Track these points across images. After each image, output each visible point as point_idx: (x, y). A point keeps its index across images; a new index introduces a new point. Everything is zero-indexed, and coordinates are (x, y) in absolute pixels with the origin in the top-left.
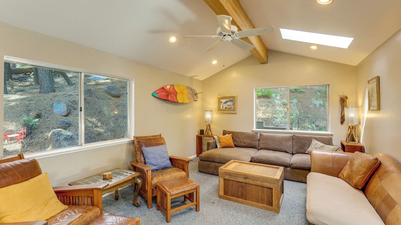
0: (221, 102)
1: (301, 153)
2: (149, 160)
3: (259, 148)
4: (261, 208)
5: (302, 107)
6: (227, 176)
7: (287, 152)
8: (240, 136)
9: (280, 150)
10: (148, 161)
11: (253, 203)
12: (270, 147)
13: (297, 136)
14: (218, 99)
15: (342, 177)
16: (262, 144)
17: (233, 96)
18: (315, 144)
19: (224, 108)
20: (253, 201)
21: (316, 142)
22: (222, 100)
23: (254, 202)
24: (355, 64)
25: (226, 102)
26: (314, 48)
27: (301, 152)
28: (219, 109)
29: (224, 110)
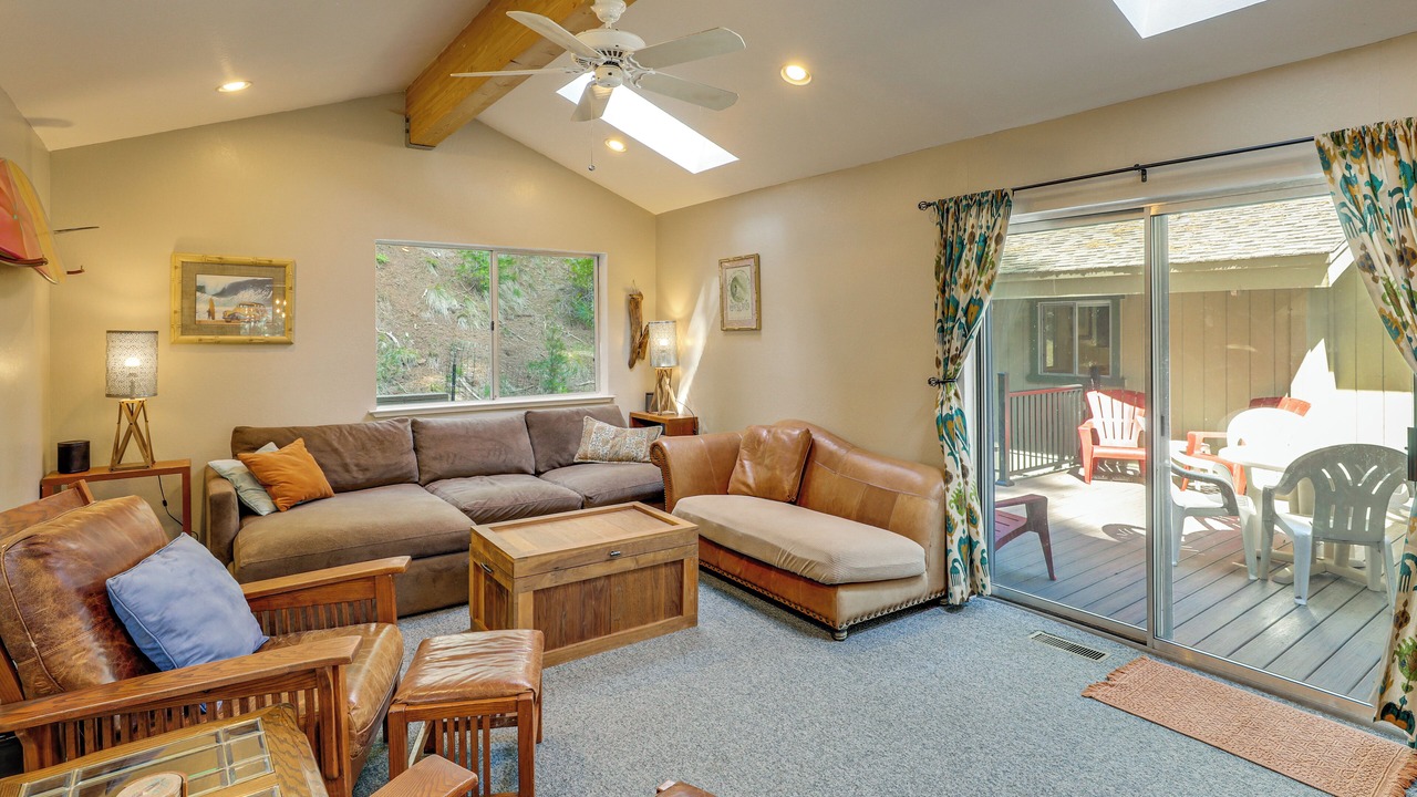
0: (201, 289)
1: (561, 466)
2: (194, 640)
3: (425, 477)
4: (654, 637)
5: (398, 318)
6: (549, 575)
7: (523, 472)
8: (336, 444)
9: (504, 469)
10: (186, 645)
11: (632, 630)
12: (470, 465)
13: (543, 415)
14: (179, 271)
15: (744, 489)
16: (435, 459)
17: (276, 260)
18: (598, 428)
19: (219, 317)
20: (630, 626)
21: (598, 424)
22: (201, 279)
23: (633, 626)
24: (657, 208)
25: (234, 289)
26: (616, 146)
27: (561, 461)
28: (189, 325)
29: (221, 330)
